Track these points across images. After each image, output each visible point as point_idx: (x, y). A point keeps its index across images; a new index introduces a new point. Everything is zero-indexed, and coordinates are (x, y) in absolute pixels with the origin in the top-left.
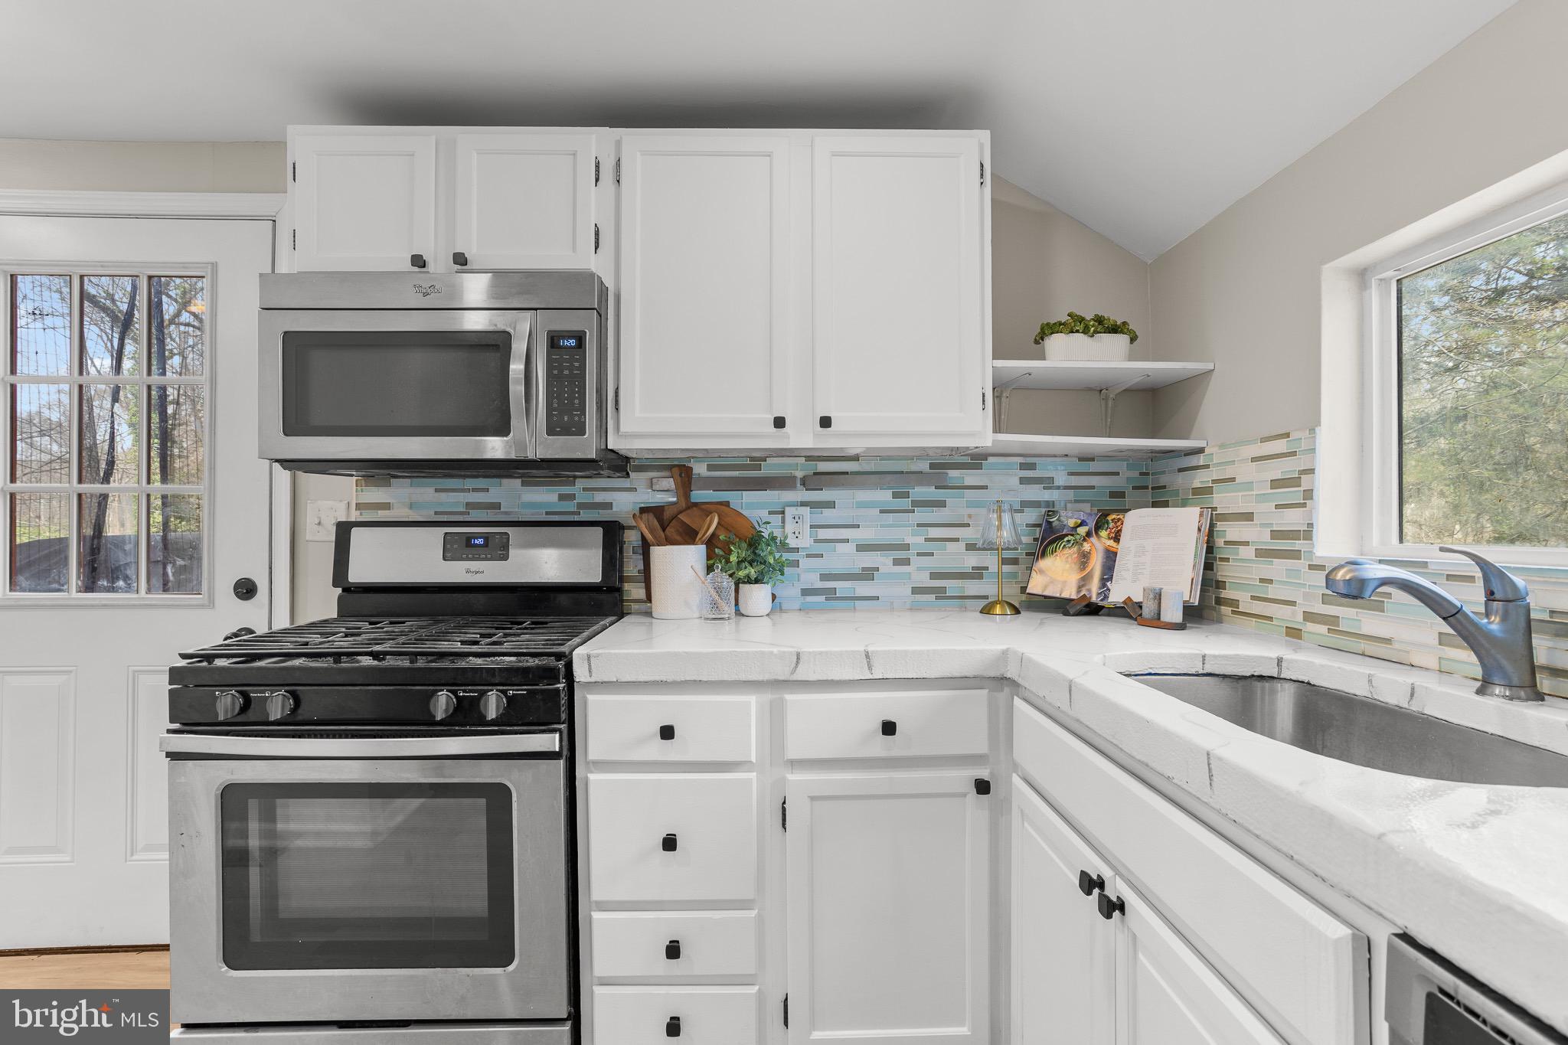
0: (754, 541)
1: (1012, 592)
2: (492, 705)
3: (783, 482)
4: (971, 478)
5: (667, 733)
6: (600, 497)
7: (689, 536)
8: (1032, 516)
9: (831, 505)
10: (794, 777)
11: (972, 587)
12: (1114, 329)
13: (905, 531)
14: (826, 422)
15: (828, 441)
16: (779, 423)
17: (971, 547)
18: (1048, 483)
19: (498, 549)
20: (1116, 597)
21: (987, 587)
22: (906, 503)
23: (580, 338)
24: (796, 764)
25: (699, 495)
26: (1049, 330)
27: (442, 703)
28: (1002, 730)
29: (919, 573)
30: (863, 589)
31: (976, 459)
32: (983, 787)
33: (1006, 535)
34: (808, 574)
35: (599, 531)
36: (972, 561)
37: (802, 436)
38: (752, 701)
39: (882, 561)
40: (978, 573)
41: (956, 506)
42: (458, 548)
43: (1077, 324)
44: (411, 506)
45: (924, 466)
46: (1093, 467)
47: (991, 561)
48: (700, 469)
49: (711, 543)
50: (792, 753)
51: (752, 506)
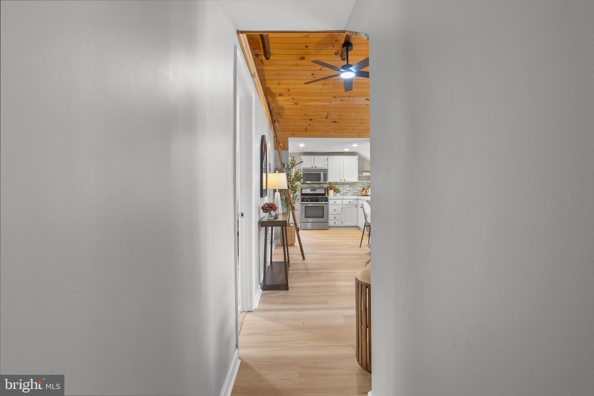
0: (338, 190)
1: (360, 194)
2: (324, 200)
3: (339, 184)
4: (357, 184)
5: (335, 202)
6: (323, 186)
7: (331, 189)
8: (362, 188)
9: (344, 186)
10: (343, 206)
11: (357, 194)
12: (369, 172)
13: (351, 189)
14: (345, 180)
15: (345, 181)
16: (341, 180)
17: (357, 190)
18: (364, 184)
19: (315, 190)
20: (368, 195)
21: (358, 194)
22: (351, 186)
23: (326, 174)
24: (343, 205)
25: (332, 186)
26: (363, 172)
27: (320, 200)
28: (357, 202)
29: (352, 193)
30: (347, 194)
31: (357, 183)
32: (356, 206)
33: (359, 189)
34: (342, 193)
35: (324, 189)
36: (357, 192)
37: (342, 181)
38: (340, 200)
39: (348, 192)
40: (357, 193)
41: (355, 187)
42: (311, 190)
43: (365, 172)
44: (306, 187)
45: (352, 183)
46: (368, 183)
47: (358, 192)
48: (332, 183)
49: (334, 190)
50: (343, 204)
51: (337, 187)
